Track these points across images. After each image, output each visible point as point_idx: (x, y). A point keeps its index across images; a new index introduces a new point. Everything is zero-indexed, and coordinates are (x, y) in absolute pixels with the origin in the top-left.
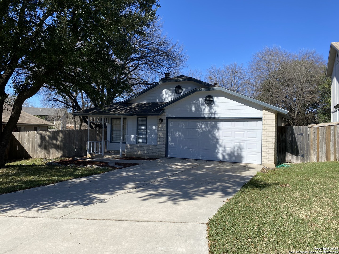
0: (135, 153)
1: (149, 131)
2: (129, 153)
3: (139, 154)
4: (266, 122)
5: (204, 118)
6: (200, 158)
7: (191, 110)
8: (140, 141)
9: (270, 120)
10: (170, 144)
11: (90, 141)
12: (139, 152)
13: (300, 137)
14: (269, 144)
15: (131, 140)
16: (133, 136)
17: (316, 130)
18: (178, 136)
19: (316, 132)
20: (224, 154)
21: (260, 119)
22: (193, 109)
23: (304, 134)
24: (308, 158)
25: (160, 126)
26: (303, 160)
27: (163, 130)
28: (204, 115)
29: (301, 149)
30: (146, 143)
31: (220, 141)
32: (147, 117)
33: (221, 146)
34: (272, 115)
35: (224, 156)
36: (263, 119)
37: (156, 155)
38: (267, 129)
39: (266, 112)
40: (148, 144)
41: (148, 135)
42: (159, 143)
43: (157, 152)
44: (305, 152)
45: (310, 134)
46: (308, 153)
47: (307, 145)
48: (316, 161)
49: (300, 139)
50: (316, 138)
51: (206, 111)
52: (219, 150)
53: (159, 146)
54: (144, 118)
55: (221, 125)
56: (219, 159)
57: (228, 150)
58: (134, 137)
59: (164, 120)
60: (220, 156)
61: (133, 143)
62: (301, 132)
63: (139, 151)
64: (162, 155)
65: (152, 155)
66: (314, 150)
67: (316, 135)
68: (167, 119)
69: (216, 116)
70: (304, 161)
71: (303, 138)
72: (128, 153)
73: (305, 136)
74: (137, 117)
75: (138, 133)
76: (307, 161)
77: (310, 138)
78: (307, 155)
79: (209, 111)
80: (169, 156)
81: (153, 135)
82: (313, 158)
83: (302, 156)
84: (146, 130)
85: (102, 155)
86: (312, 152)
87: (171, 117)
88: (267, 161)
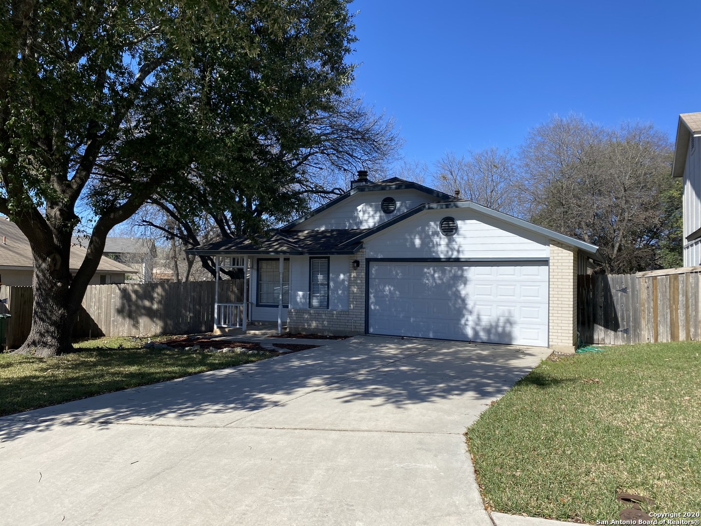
0: (306, 327)
1: (332, 284)
2: (295, 326)
3: (313, 327)
4: (556, 267)
5: (438, 260)
6: (431, 336)
7: (413, 244)
8: (315, 302)
9: (563, 264)
10: (372, 307)
11: (218, 303)
12: (314, 324)
13: (621, 295)
14: (563, 309)
15: (296, 301)
16: (300, 293)
17: (651, 282)
18: (388, 293)
19: (651, 286)
20: (478, 328)
21: (544, 262)
22: (417, 242)
23: (629, 290)
24: (637, 336)
25: (353, 275)
26: (628, 339)
27: (359, 281)
28: (437, 253)
29: (623, 319)
30: (328, 308)
31: (470, 304)
32: (328, 258)
33: (471, 312)
34: (568, 255)
35: (476, 333)
36: (550, 261)
37: (346, 329)
38: (559, 280)
39: (556, 248)
40: (330, 308)
41: (330, 292)
42: (352, 307)
43: (348, 324)
44: (631, 324)
45: (640, 289)
46: (637, 326)
47: (635, 311)
48: (652, 341)
49: (621, 298)
50: (651, 298)
51: (441, 246)
52: (467, 320)
53: (352, 313)
54: (324, 260)
55: (472, 273)
56: (468, 338)
57: (485, 320)
58: (303, 296)
59: (363, 264)
60: (470, 332)
61: (302, 307)
62: (624, 286)
63: (314, 322)
64: (359, 330)
65: (338, 329)
66: (648, 321)
67: (651, 292)
68: (368, 261)
69: (461, 256)
70: (630, 341)
71: (627, 298)
72: (293, 326)
73: (630, 294)
74: (311, 258)
75: (312, 288)
76: (634, 341)
77: (640, 298)
78: (635, 331)
79: (448, 245)
80: (371, 330)
81: (340, 292)
82: (646, 335)
83: (626, 331)
84: (326, 283)
85: (243, 330)
86: (643, 323)
87: (375, 256)
88: (559, 341)
